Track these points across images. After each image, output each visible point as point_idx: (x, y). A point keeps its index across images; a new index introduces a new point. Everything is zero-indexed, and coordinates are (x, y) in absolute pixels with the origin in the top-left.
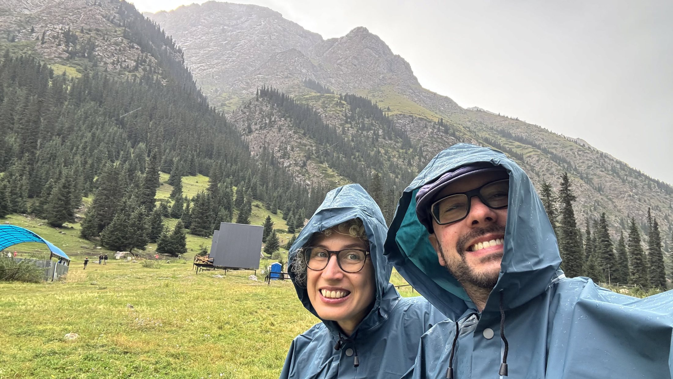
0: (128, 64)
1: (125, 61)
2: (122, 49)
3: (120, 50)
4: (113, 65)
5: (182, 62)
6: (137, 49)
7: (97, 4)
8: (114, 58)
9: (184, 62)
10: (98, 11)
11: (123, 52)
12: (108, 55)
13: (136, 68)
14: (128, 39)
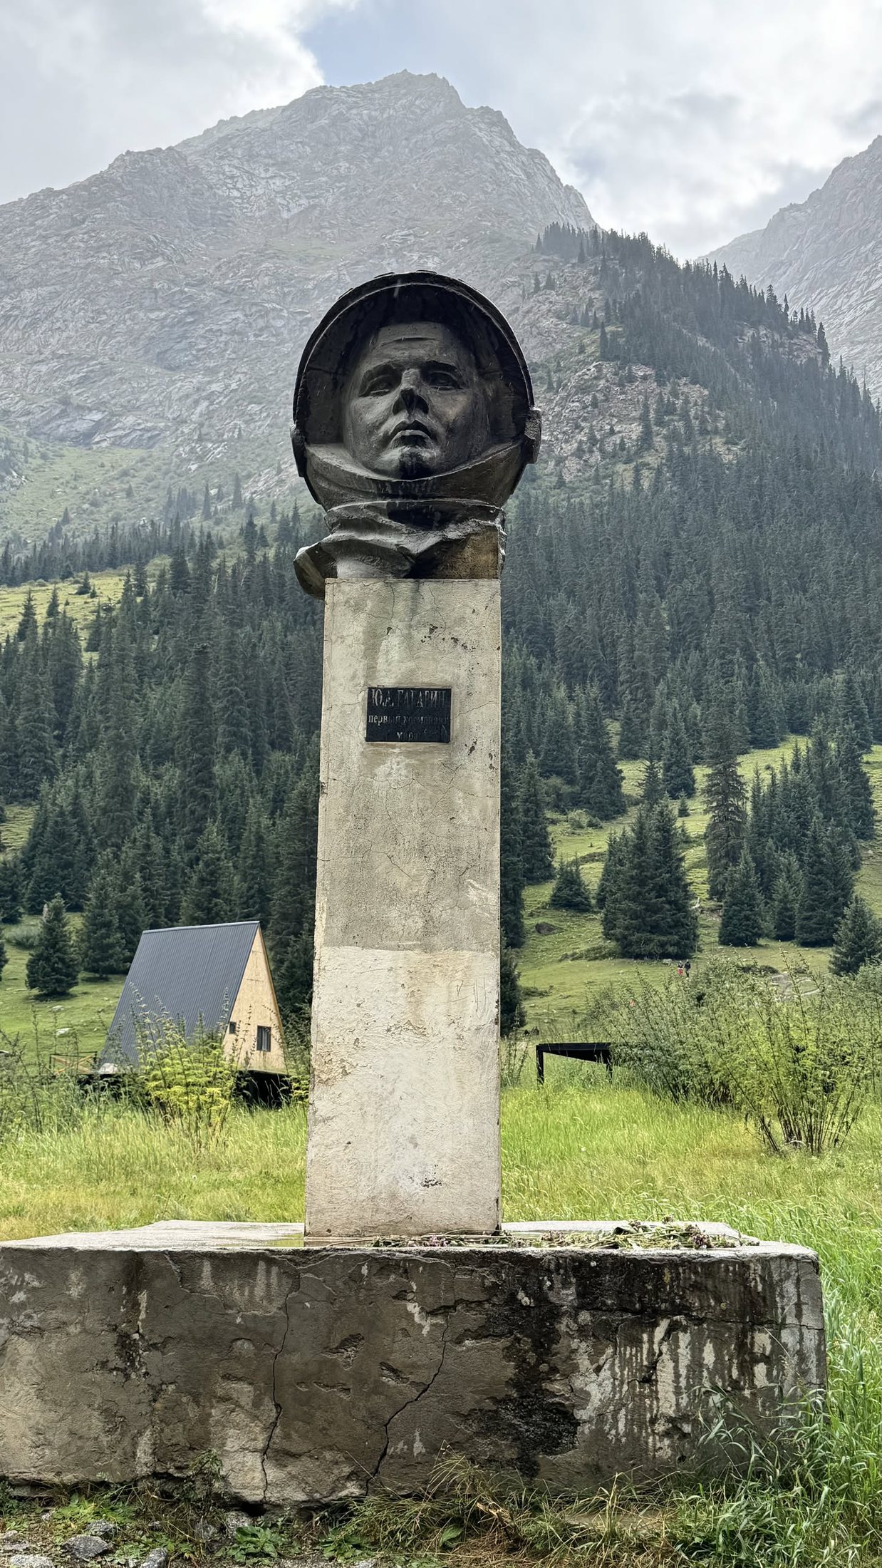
0: (622, 440)
1: (612, 432)
2: (600, 397)
3: (595, 404)
4: (580, 458)
5: (820, 358)
6: (645, 378)
7: (542, 285)
8: (579, 437)
9: (826, 356)
10: (544, 308)
11: (606, 405)
12: (564, 433)
13: (646, 440)
14: (617, 358)
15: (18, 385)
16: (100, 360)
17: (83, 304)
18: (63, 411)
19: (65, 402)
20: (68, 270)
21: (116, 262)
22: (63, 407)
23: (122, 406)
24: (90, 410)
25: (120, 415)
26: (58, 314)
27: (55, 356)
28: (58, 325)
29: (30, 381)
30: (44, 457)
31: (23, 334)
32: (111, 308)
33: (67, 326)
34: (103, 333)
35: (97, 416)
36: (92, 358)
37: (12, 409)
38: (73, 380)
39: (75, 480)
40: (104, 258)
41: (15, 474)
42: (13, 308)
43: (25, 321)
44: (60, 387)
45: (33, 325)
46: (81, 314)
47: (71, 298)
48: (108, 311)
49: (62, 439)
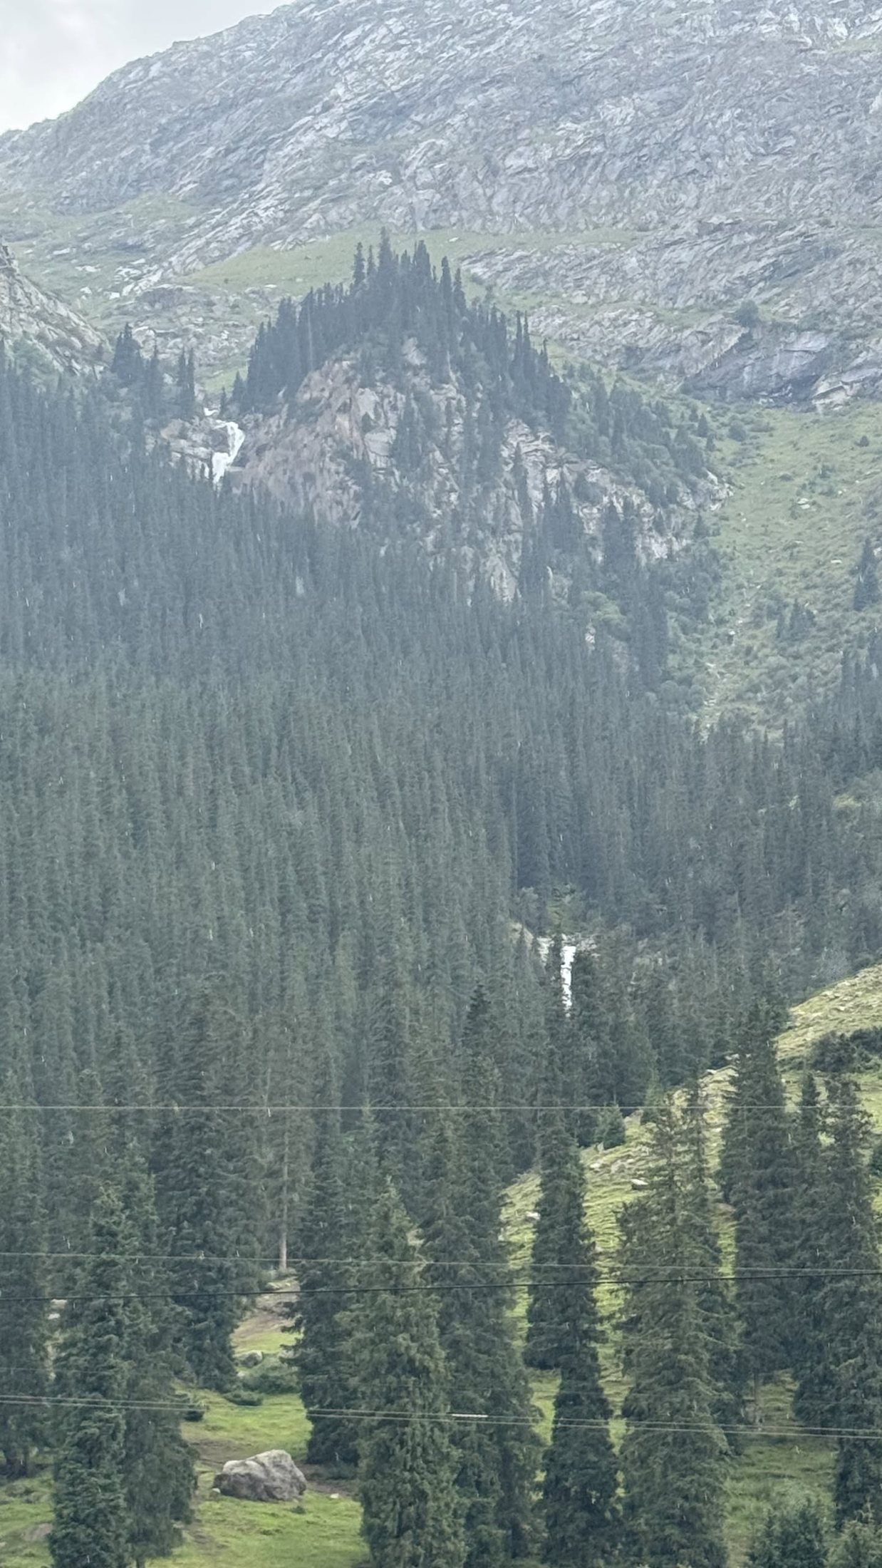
15: (640, 294)
16: (801, 227)
17: (739, 118)
18: (744, 338)
19: (747, 317)
20: (694, 52)
21: (796, 26)
22: (745, 331)
23: (864, 317)
24: (799, 330)
25: (864, 336)
26: (686, 144)
27: (705, 229)
28: (691, 165)
29: (661, 285)
30: (736, 434)
31: (621, 192)
32: (802, 123)
33: (711, 167)
34: (794, 175)
35: (815, 343)
36: (782, 226)
37: (641, 344)
38: (751, 274)
39: (823, 476)
40: (767, 21)
41: (712, 476)
42: (590, 140)
43: (619, 164)
44: (728, 291)
45: (638, 171)
46: (740, 138)
47: (707, 109)
48: (796, 128)
49: (751, 395)
